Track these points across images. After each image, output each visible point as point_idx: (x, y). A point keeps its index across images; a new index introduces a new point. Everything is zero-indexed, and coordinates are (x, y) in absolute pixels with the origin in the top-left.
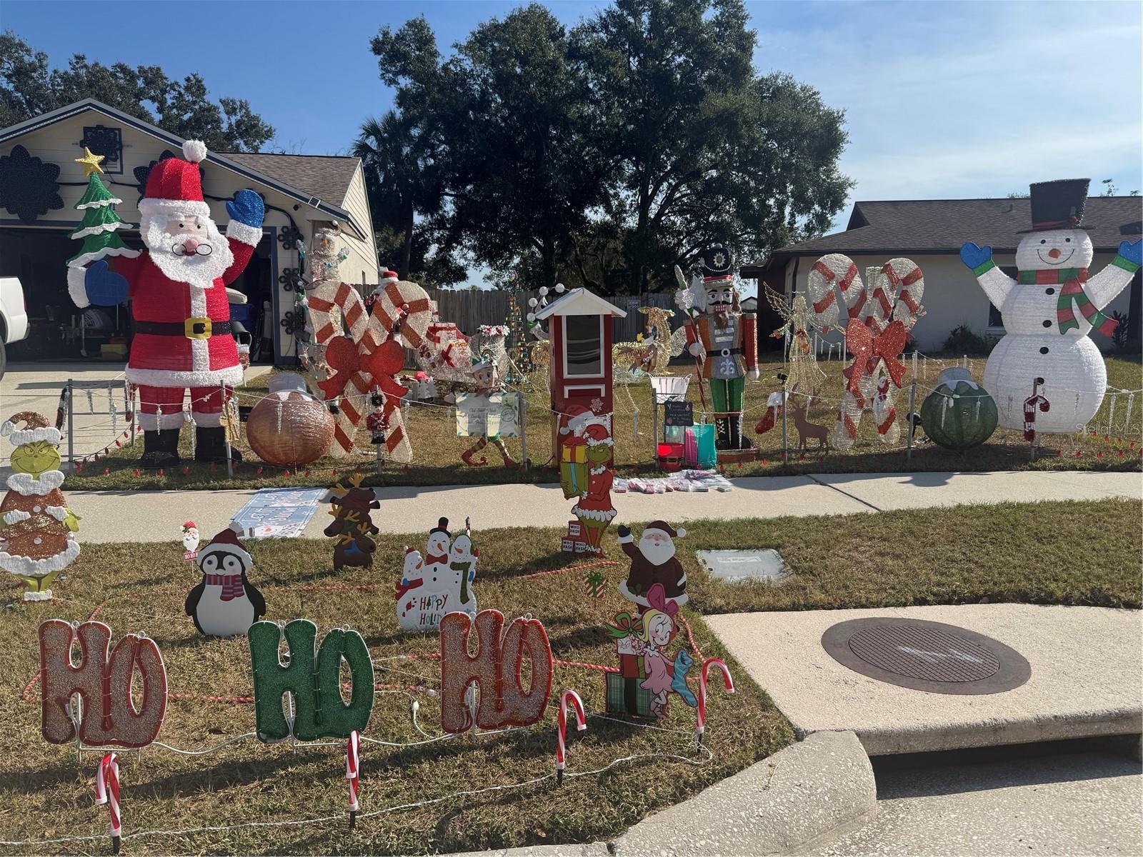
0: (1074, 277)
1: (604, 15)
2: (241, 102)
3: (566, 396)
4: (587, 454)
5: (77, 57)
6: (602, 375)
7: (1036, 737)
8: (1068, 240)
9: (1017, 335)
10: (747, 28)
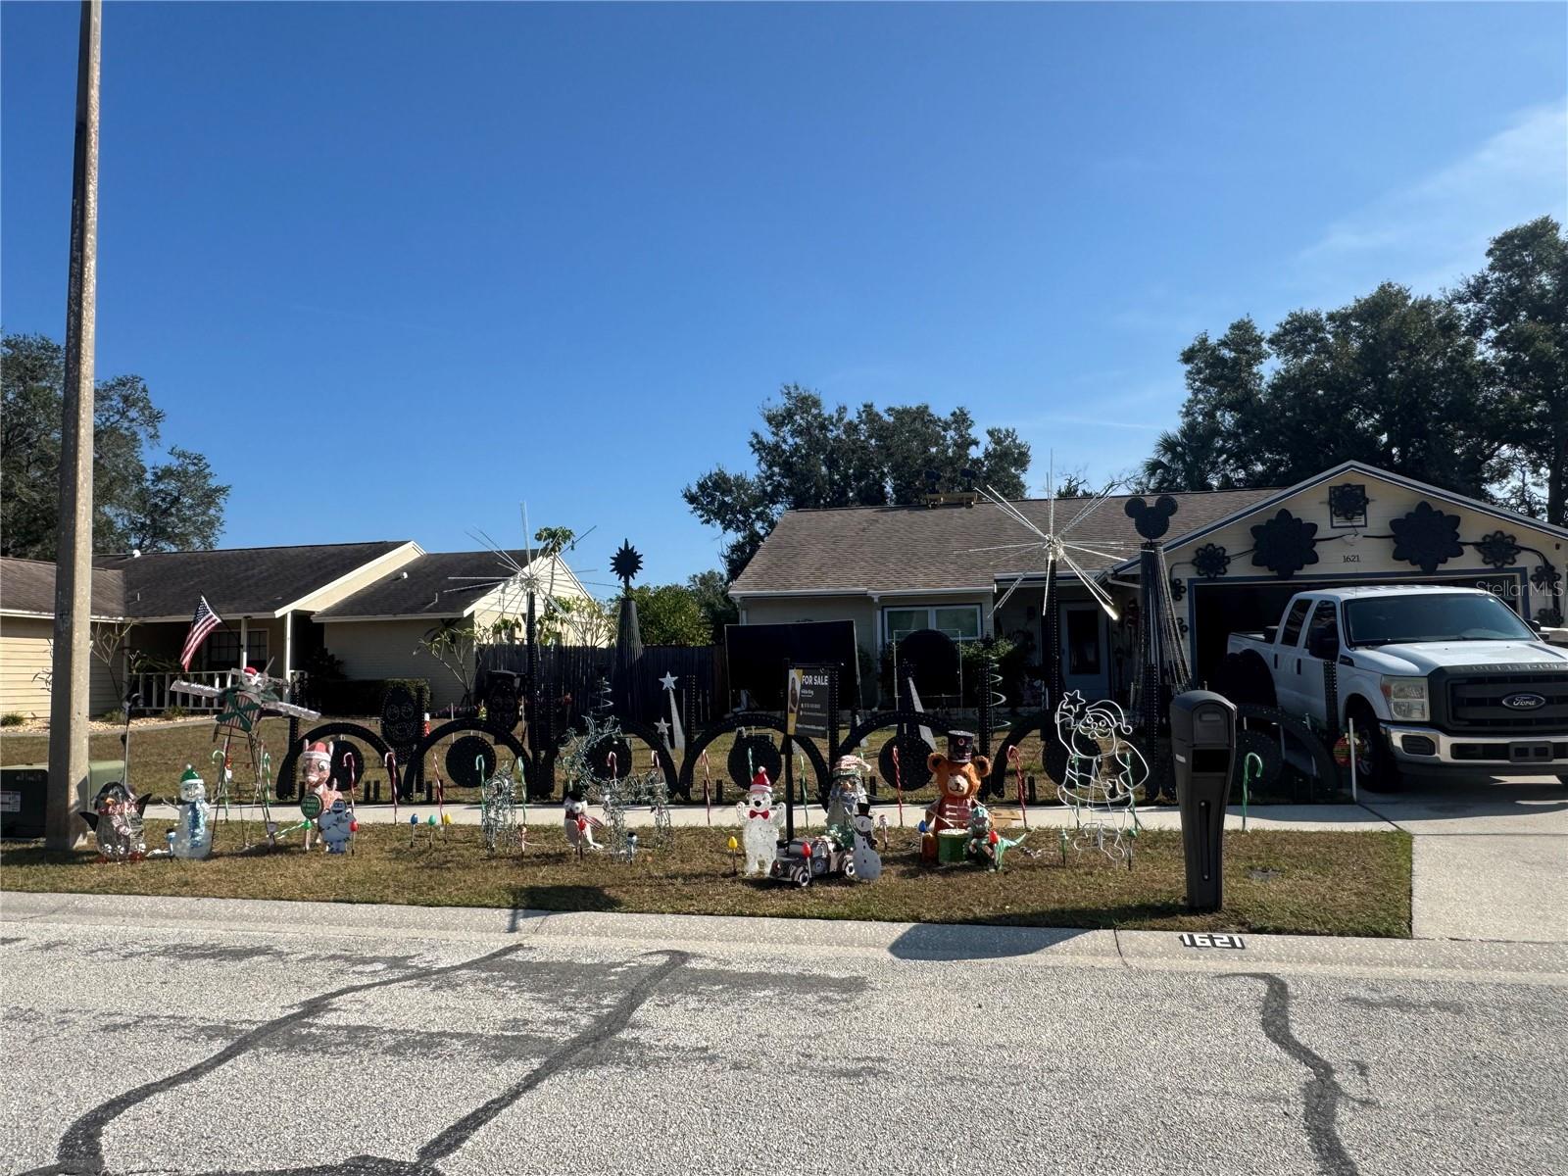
2: (1007, 431)
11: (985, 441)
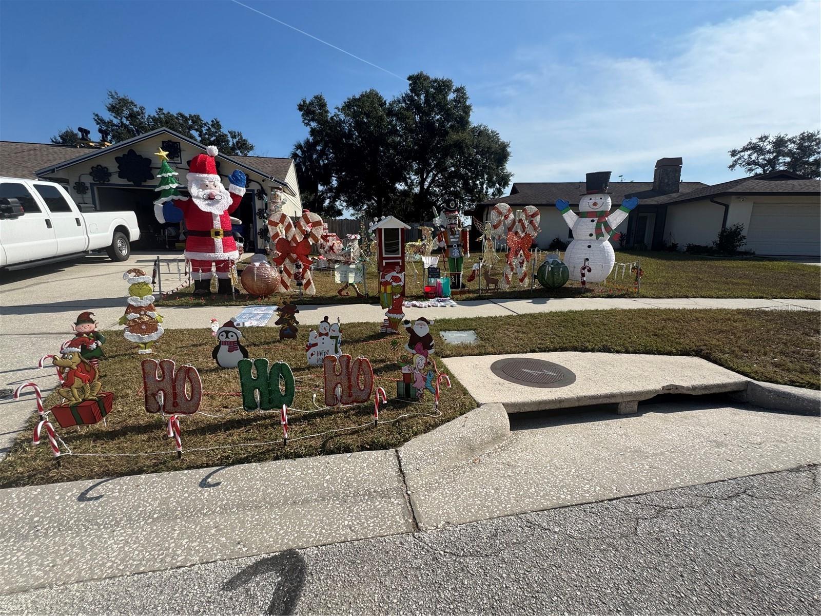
0: (603, 215)
1: (404, 95)
2: (238, 132)
3: (384, 265)
4: (392, 289)
5: (159, 109)
6: (400, 255)
7: (577, 404)
8: (601, 198)
9: (578, 240)
10: (468, 103)
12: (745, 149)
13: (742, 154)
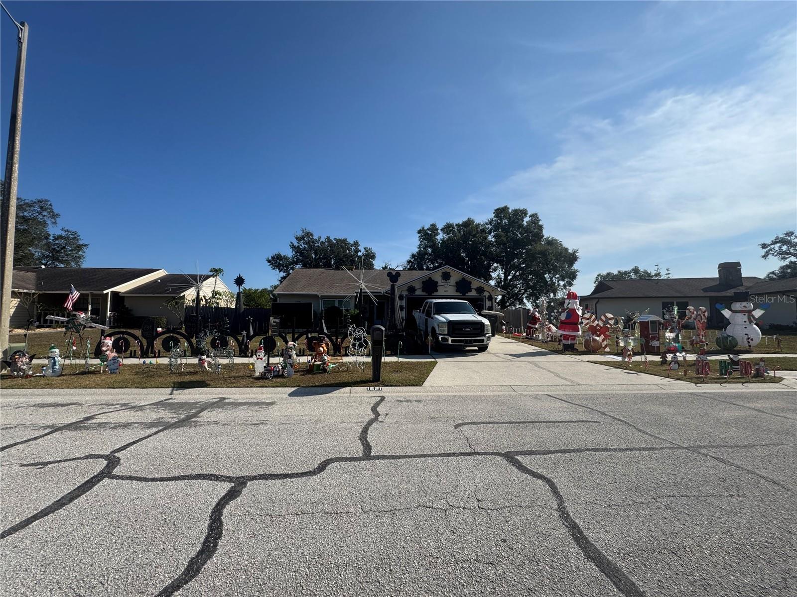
0: (750, 312)
1: (490, 220)
8: (747, 304)
9: (735, 324)
11: (363, 251)
12: (774, 243)
13: (772, 246)
